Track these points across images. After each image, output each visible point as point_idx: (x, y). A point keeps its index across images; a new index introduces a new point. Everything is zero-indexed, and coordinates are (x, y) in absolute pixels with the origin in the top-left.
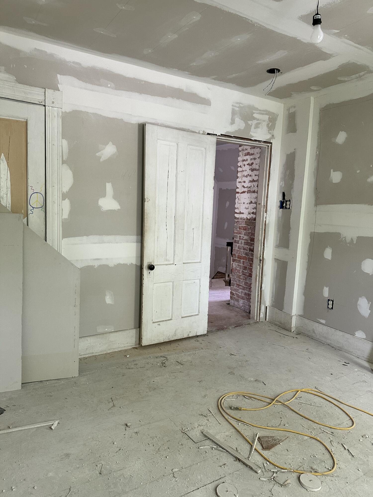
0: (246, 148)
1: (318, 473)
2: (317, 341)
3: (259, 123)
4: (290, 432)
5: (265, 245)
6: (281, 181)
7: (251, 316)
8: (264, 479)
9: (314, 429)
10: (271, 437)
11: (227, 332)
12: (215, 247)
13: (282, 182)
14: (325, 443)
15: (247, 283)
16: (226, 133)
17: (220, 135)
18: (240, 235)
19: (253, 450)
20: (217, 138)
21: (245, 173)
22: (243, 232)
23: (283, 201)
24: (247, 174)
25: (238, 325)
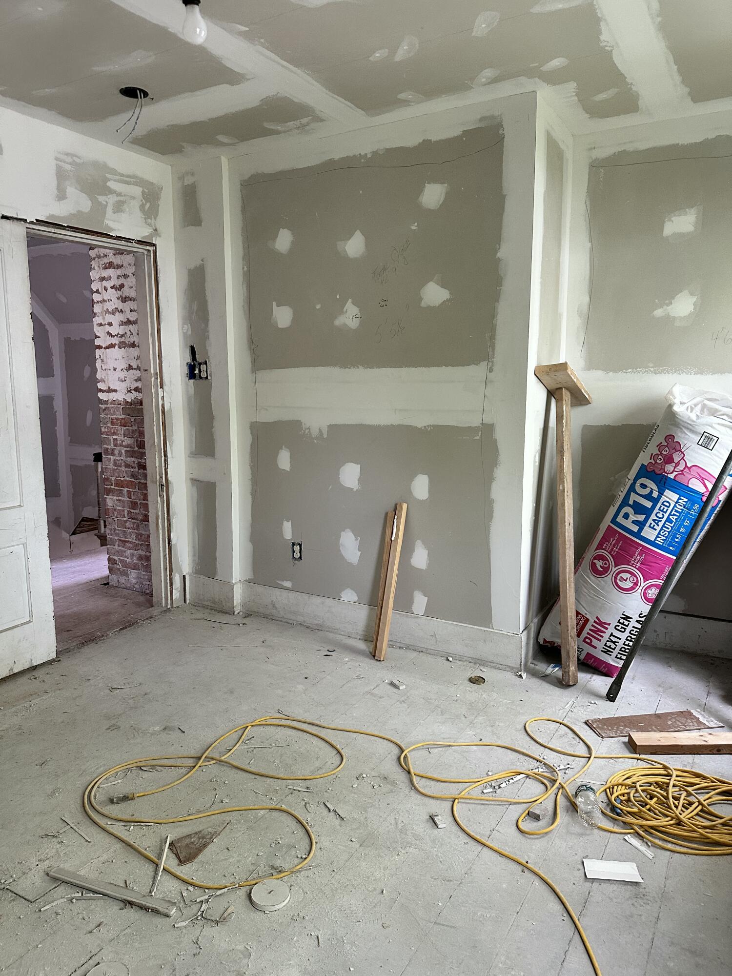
0: (105, 254)
1: (284, 872)
2: (281, 621)
3: (123, 202)
4: (233, 811)
5: (169, 455)
6: (184, 324)
7: (155, 599)
8: (184, 924)
9: (276, 791)
10: (196, 833)
11: (102, 645)
12: (71, 466)
13: (185, 326)
14: (296, 811)
15: (141, 535)
16: (47, 218)
17: (35, 221)
18: (114, 437)
19: (160, 873)
20: (27, 228)
21: (110, 306)
22: (122, 430)
23: (192, 364)
24: (114, 307)
25: (127, 625)
